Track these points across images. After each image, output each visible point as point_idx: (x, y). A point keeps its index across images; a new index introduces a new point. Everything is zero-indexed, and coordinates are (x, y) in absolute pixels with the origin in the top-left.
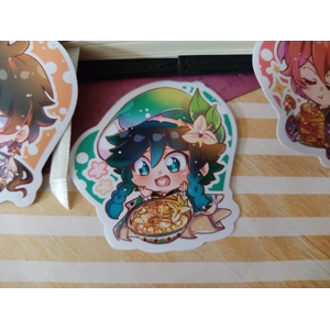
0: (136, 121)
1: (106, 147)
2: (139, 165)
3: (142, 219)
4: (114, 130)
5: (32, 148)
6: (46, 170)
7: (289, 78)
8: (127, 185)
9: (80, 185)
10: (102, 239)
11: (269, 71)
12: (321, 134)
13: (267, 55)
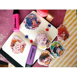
0: (53, 49)
1: (53, 52)
2: (57, 51)
3: (60, 54)
4: (53, 51)
5: (50, 58)
6: (52, 58)
8: (57, 53)
9: (55, 56)
10: (59, 58)
13: (59, 37)
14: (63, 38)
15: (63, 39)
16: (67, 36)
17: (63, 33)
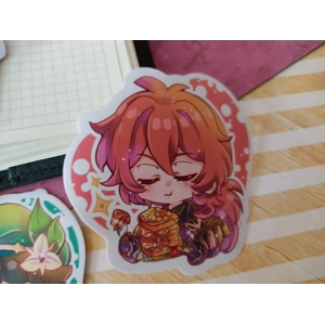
7: (116, 188)
11: (85, 187)
12: (176, 240)
13: (81, 167)
14: (135, 211)
15: (124, 217)
16: (203, 234)
17: (173, 157)
